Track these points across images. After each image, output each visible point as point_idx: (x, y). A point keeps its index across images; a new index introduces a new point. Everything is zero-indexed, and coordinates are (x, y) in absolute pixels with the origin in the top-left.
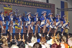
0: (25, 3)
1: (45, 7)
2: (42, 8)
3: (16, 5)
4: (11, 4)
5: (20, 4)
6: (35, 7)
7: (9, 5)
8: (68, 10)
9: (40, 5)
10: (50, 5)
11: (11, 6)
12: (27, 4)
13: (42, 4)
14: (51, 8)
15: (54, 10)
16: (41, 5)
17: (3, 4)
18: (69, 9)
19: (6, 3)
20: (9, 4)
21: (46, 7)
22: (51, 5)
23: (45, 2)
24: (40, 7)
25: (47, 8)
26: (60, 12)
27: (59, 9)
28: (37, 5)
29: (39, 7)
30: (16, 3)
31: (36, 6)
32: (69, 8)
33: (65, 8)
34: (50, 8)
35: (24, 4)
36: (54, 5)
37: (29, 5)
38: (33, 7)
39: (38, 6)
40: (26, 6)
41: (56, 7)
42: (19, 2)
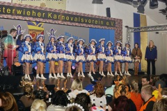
0: (68, 18)
1: (105, 25)
2: (99, 27)
3: (51, 21)
4: (41, 20)
6: (84, 25)
7: (37, 22)
8: (147, 29)
10: (112, 21)
11: (40, 23)
12: (70, 21)
14: (114, 26)
15: (121, 31)
16: (96, 22)
17: (25, 20)
18: (149, 27)
19: (31, 19)
20: (38, 20)
22: (114, 21)
24: (94, 24)
25: (108, 26)
26: (133, 34)
27: (131, 28)
29: (92, 26)
30: (50, 18)
31: (87, 23)
32: (148, 25)
33: (141, 26)
35: (66, 20)
36: (121, 20)
37: (73, 21)
38: (82, 25)
40: (69, 23)
41: (124, 24)
42: (55, 16)
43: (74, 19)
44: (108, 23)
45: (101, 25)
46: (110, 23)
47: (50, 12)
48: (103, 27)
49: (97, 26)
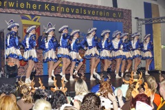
0: (68, 10)
1: (111, 16)
2: (105, 19)
3: (48, 14)
4: (37, 12)
5: (56, 12)
6: (88, 17)
7: (33, 16)
8: (160, 20)
9: (99, 13)
10: (120, 12)
11: (36, 17)
14: (122, 17)
15: (130, 23)
16: (101, 13)
17: (19, 14)
18: (162, 18)
19: (25, 11)
20: (33, 13)
21: (113, 17)
22: (122, 12)
24: (99, 16)
25: (115, 18)
26: (144, 27)
27: (141, 20)
28: (93, 13)
29: (96, 18)
30: (47, 11)
31: (91, 15)
32: (161, 15)
33: (153, 17)
34: (120, 18)
35: (65, 13)
36: (130, 11)
37: (74, 13)
38: (84, 17)
39: (95, 15)
40: (69, 15)
41: (134, 15)
42: (53, 8)
43: (75, 11)
44: (114, 15)
45: (107, 17)
46: (117, 15)
47: (47, 3)
48: (109, 19)
49: (102, 19)
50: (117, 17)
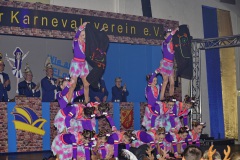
0: (55, 22)
1: (139, 35)
2: (127, 39)
3: (17, 30)
5: (30, 26)
10: (157, 26)
12: (60, 28)
13: (123, 22)
16: (120, 28)
21: (143, 36)
22: (161, 26)
23: (139, 12)
25: (147, 38)
27: (199, 41)
28: (105, 27)
30: (15, 24)
33: (220, 35)
34: (158, 38)
35: (50, 28)
40: (58, 33)
42: (26, 20)
43: (69, 24)
44: (146, 31)
45: (132, 36)
46: (151, 31)
47: (15, 10)
48: (137, 41)
49: (121, 39)
50: (152, 36)
